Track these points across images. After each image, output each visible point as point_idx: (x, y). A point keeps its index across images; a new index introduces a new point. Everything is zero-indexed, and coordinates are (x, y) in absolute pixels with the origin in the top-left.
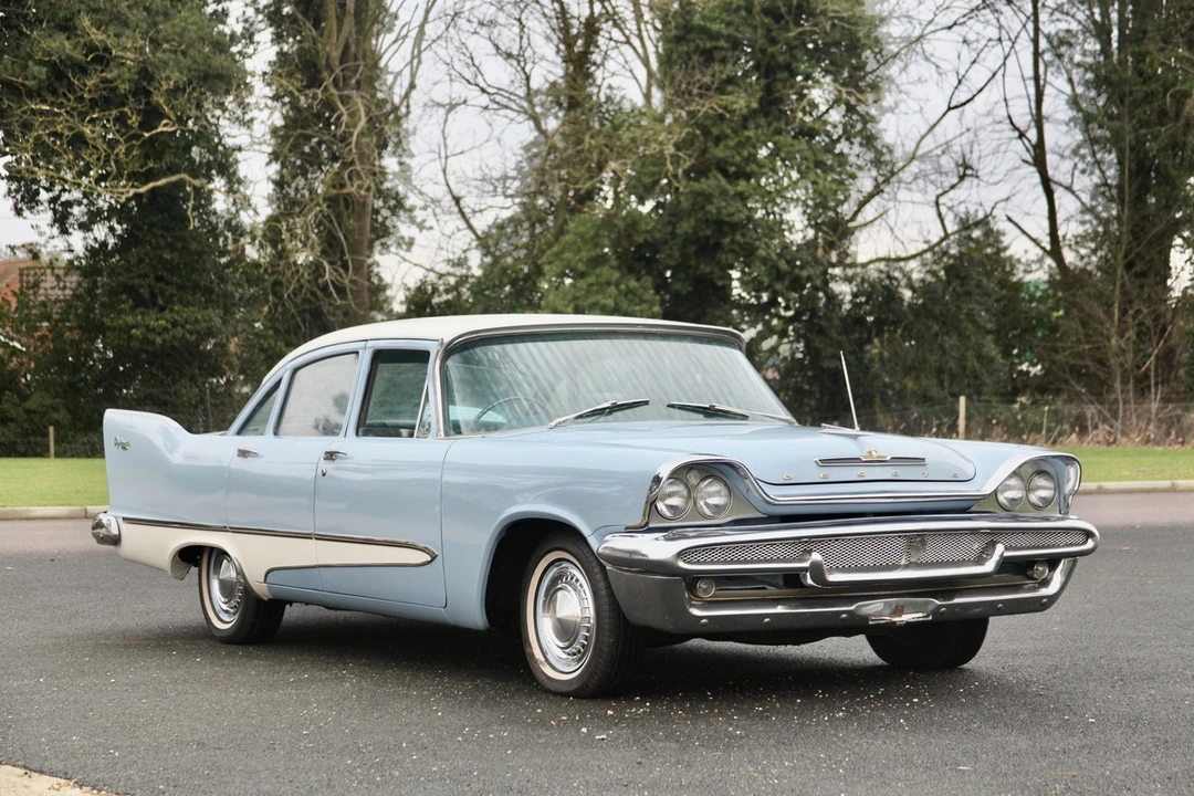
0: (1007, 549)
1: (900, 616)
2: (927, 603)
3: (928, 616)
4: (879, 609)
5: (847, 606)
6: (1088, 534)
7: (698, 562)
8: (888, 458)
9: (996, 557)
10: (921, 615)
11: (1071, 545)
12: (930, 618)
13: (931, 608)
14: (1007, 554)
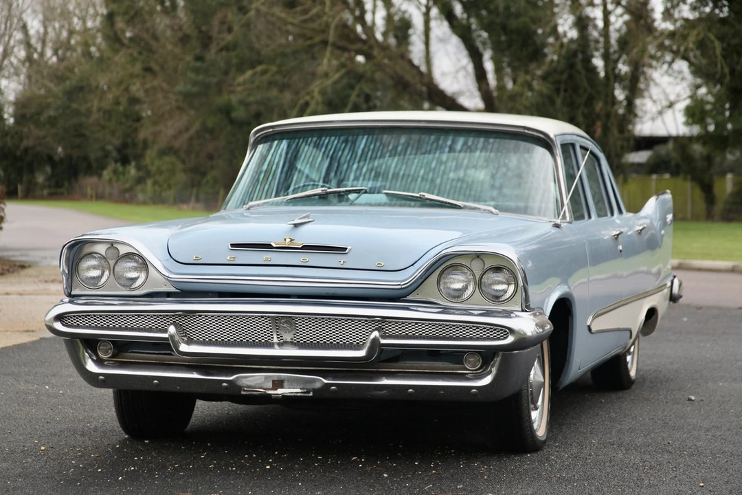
0: (384, 337)
1: (276, 390)
2: (314, 380)
3: (308, 392)
4: (259, 382)
5: (227, 376)
6: (512, 331)
7: (78, 326)
8: (300, 247)
9: (368, 345)
10: (299, 390)
11: (488, 339)
12: (311, 394)
13: (318, 385)
14: (383, 341)
